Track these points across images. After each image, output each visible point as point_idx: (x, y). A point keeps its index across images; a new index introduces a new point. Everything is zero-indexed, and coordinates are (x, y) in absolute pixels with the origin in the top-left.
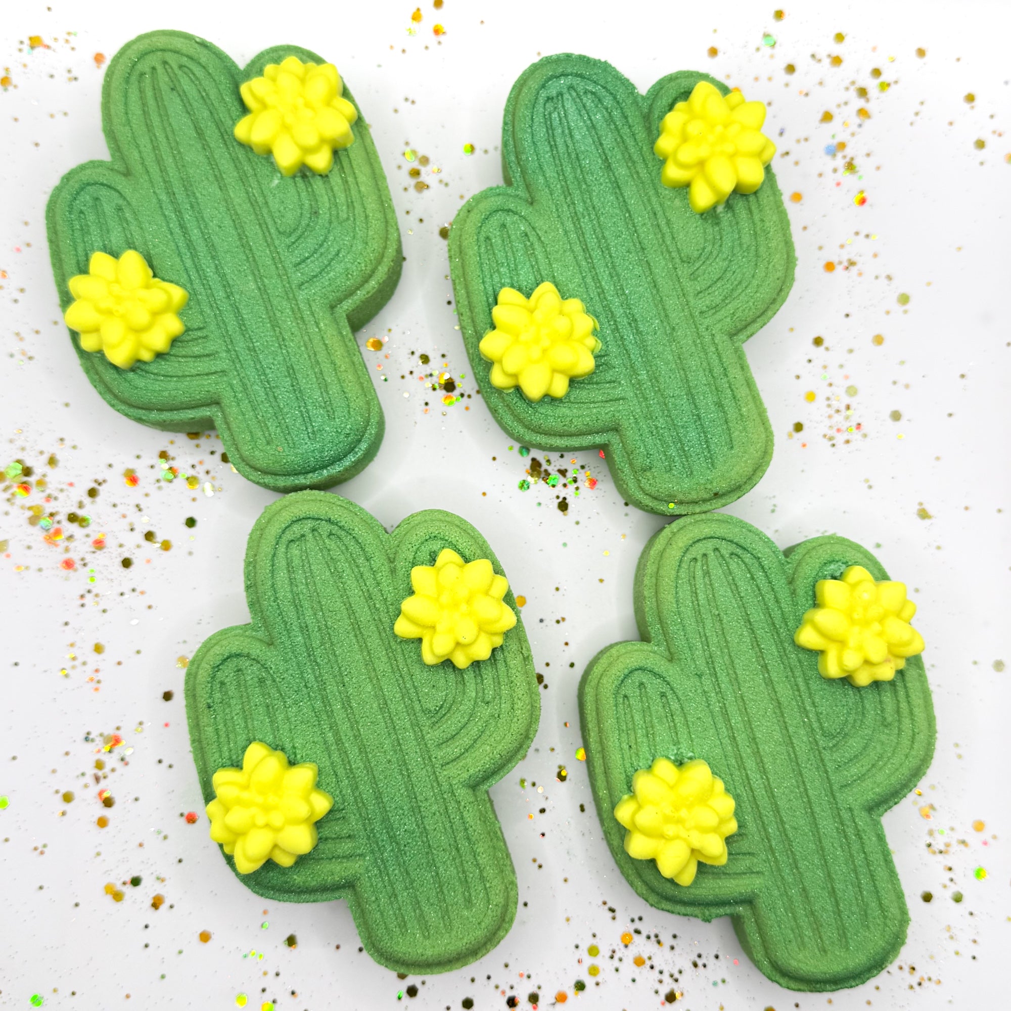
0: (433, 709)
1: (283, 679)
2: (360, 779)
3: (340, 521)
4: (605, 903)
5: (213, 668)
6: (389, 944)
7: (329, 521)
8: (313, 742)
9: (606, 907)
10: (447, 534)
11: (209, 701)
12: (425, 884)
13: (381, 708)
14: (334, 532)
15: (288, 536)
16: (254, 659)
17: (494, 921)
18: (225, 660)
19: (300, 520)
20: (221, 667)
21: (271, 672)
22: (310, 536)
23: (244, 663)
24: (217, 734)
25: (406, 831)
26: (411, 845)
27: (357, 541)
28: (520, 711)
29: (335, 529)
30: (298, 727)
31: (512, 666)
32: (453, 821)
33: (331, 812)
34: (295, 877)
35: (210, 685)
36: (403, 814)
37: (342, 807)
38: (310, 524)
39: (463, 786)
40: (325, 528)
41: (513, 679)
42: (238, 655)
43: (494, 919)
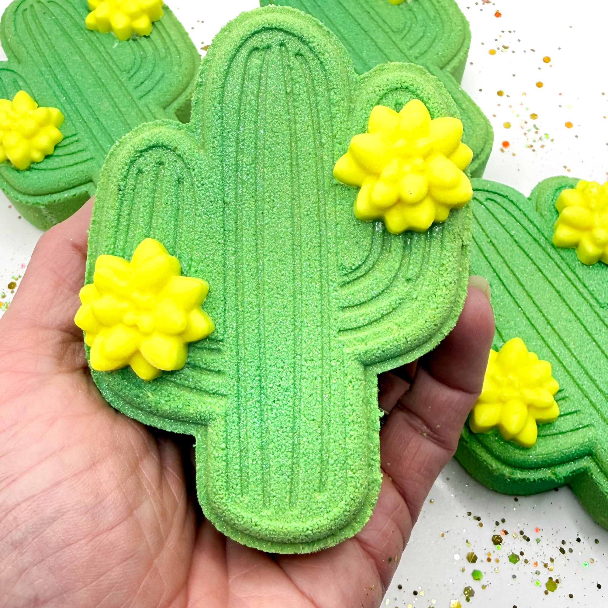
0: (348, 266)
1: (203, 185)
2: (249, 314)
3: (313, 42)
5: (136, 151)
6: (224, 501)
7: (301, 39)
8: (212, 260)
10: (421, 87)
11: (121, 183)
12: (283, 450)
13: (293, 249)
14: (302, 52)
15: (255, 42)
16: (179, 156)
17: (345, 516)
18: (150, 148)
19: (272, 29)
20: (143, 154)
21: (193, 173)
22: (276, 48)
23: (168, 158)
24: (118, 219)
25: (280, 386)
26: (280, 403)
27: (324, 67)
28: (442, 299)
29: (304, 50)
30: (201, 239)
31: (448, 248)
32: (332, 392)
33: (207, 338)
34: (149, 394)
35: (127, 167)
36: (282, 368)
37: (221, 337)
38: (280, 36)
39: (356, 359)
40: (293, 45)
41: (444, 262)
42: (163, 147)
43: (345, 513)
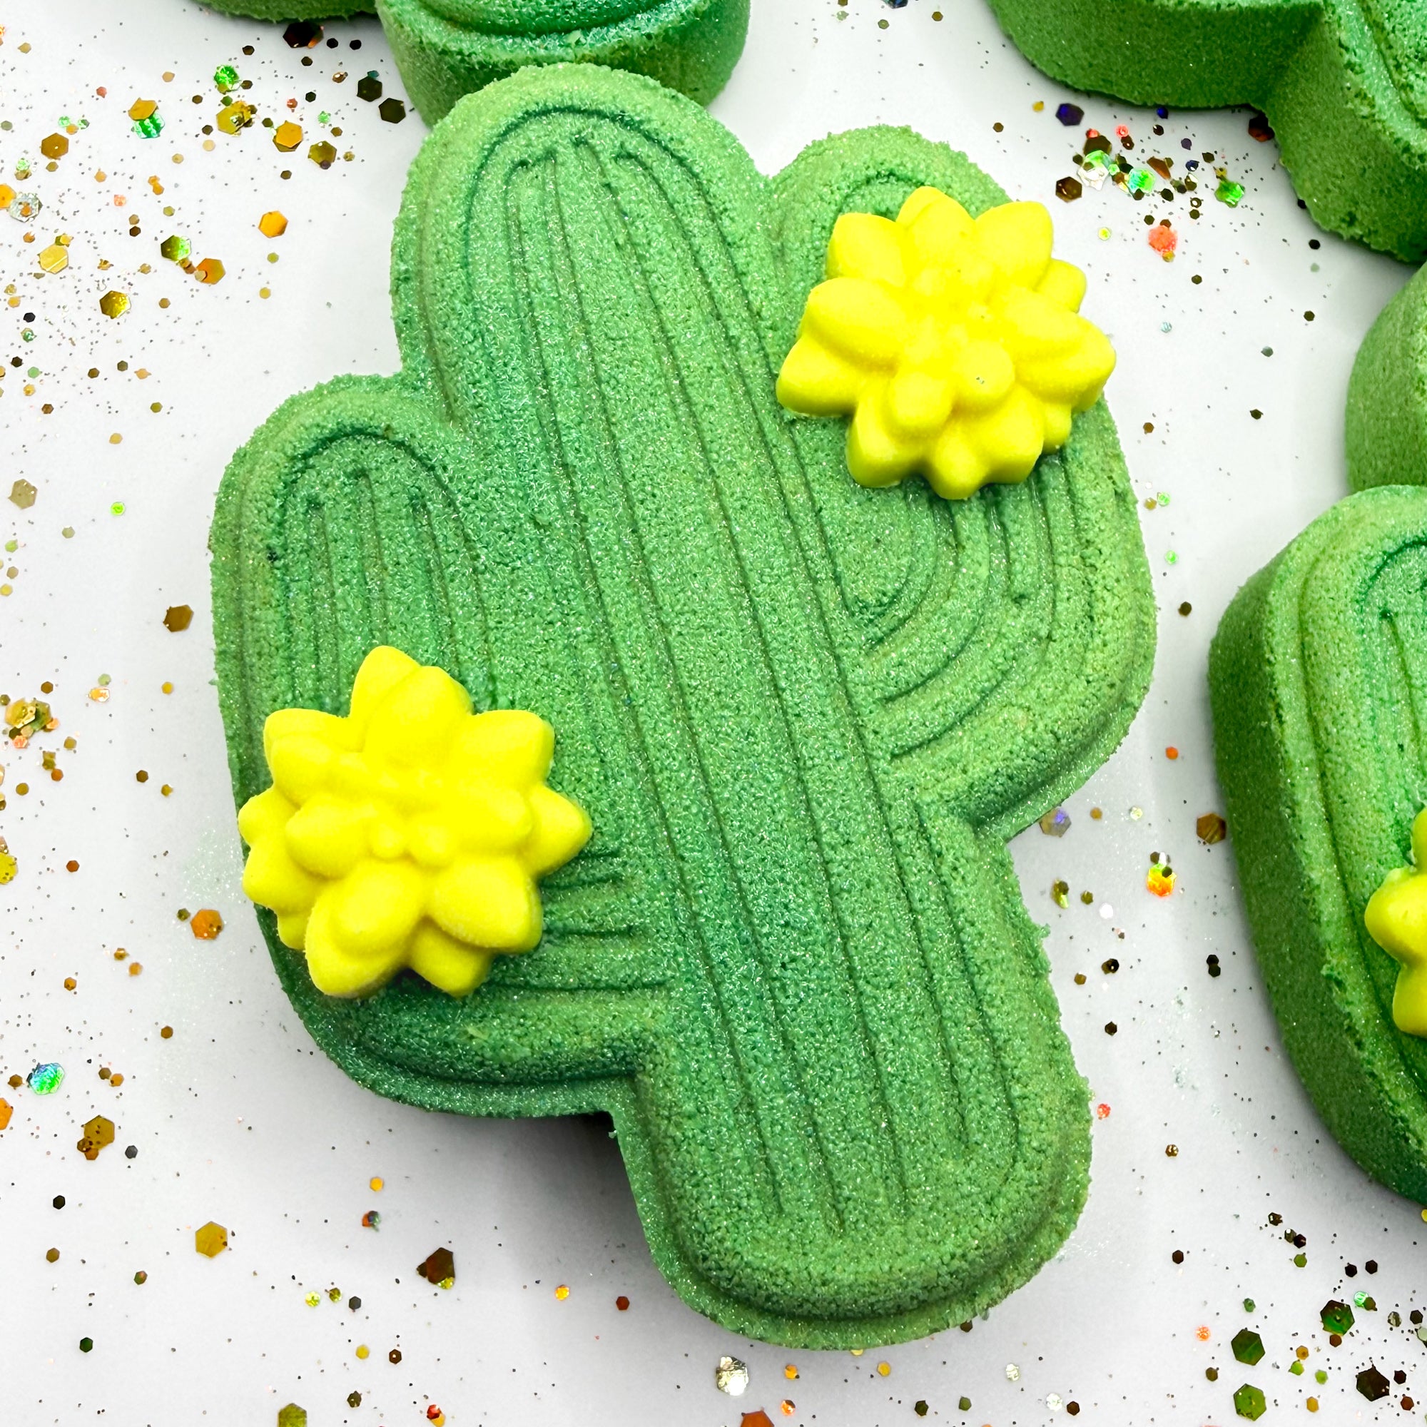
0: (871, 600)
1: (476, 497)
2: (666, 774)
3: (649, 121)
4: (1276, 1220)
5: (293, 459)
6: (728, 1244)
7: (619, 119)
8: (546, 666)
9: (1280, 1230)
10: (922, 166)
11: (274, 541)
12: (837, 1079)
13: (731, 596)
14: (630, 148)
15: (514, 149)
16: (400, 444)
17: (1033, 1197)
18: (326, 442)
19: (545, 112)
20: (311, 461)
21: (445, 478)
22: (566, 153)
23: (376, 455)
24: (288, 628)
25: (787, 924)
26: (801, 966)
27: (690, 170)
28: (1109, 620)
29: (634, 143)
30: (505, 625)
31: (1089, 502)
32: (917, 906)
33: (583, 855)
34: (471, 1030)
35: (278, 503)
36: (782, 880)
37: (613, 845)
38: (571, 124)
39: (951, 811)
40: (607, 137)
41: (1091, 536)
42: (359, 432)
43: (1034, 1190)
